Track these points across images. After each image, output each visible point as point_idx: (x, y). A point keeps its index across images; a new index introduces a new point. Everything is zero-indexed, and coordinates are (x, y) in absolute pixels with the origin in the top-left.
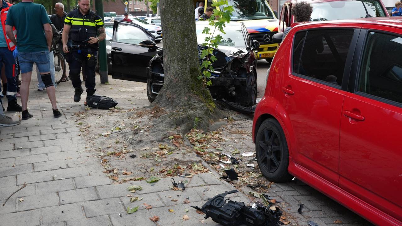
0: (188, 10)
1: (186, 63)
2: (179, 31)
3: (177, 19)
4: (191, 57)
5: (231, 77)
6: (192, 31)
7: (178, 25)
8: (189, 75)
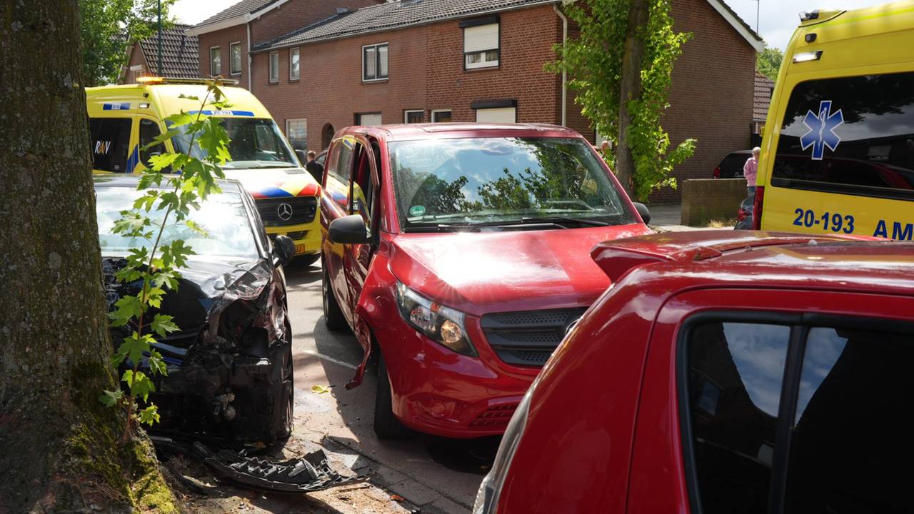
0: (64, 150)
1: (54, 347)
2: (27, 225)
3: (16, 181)
4: (75, 323)
5: (222, 363)
6: (80, 225)
7: (23, 202)
8: (66, 394)
